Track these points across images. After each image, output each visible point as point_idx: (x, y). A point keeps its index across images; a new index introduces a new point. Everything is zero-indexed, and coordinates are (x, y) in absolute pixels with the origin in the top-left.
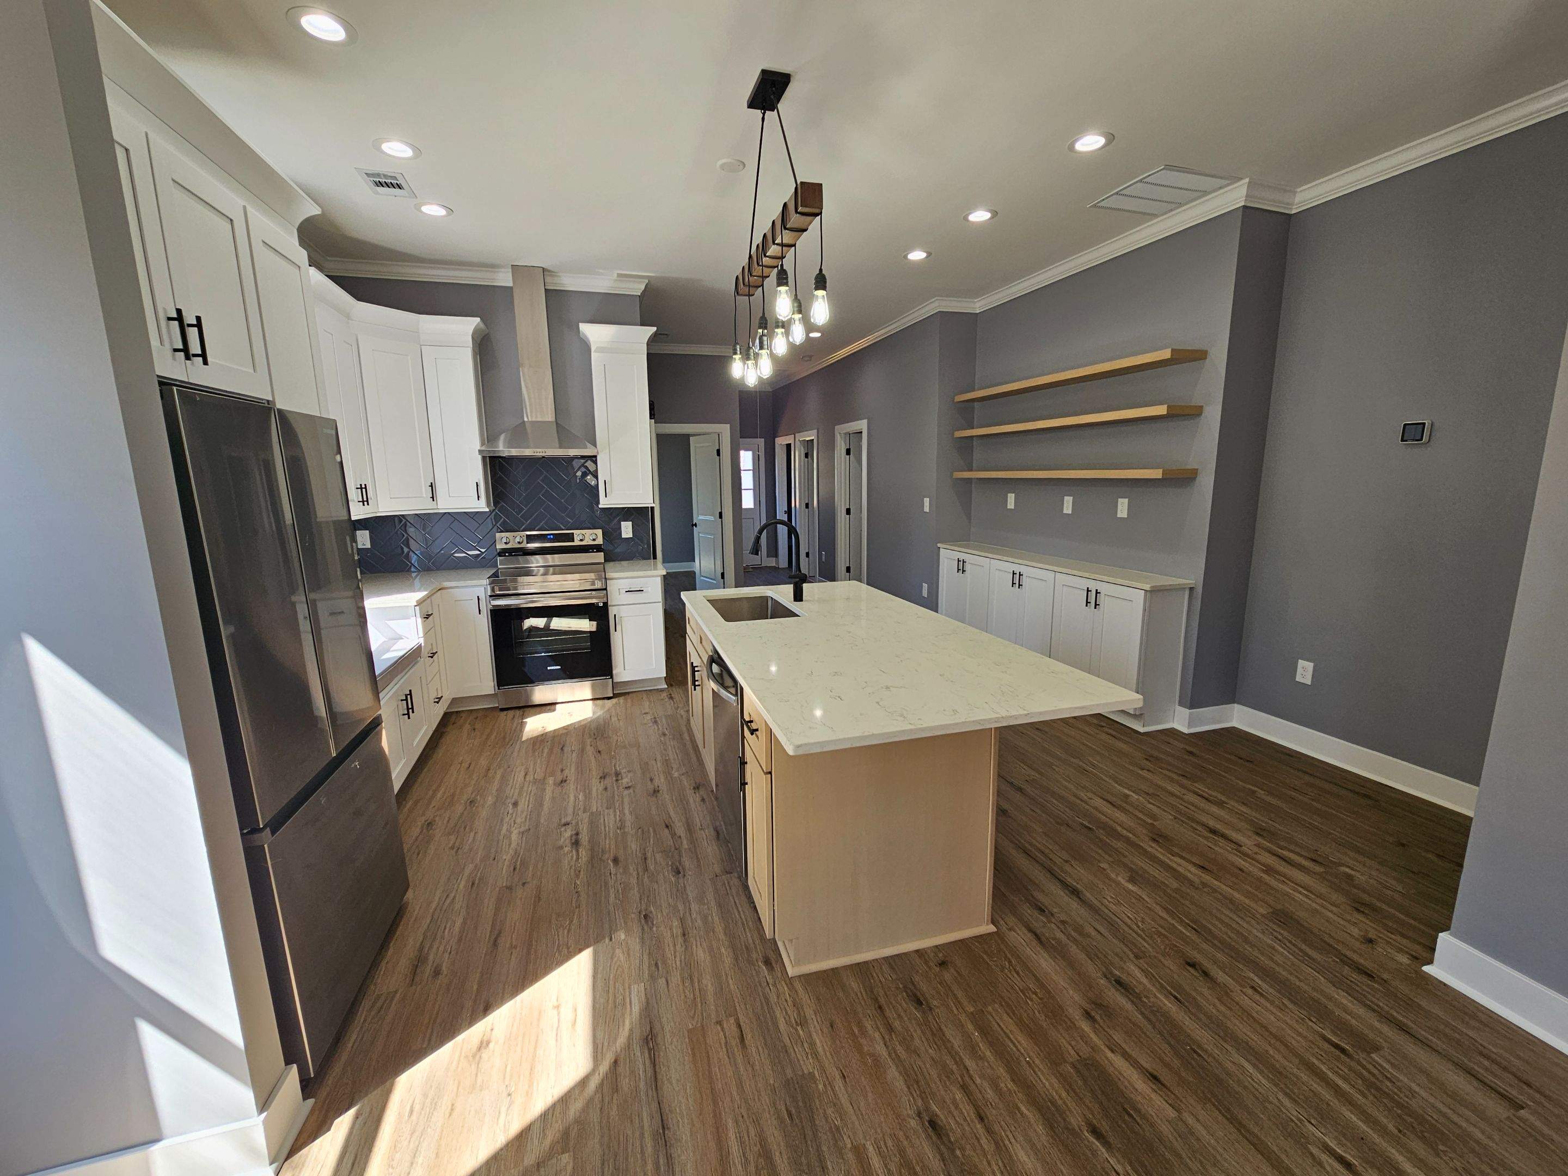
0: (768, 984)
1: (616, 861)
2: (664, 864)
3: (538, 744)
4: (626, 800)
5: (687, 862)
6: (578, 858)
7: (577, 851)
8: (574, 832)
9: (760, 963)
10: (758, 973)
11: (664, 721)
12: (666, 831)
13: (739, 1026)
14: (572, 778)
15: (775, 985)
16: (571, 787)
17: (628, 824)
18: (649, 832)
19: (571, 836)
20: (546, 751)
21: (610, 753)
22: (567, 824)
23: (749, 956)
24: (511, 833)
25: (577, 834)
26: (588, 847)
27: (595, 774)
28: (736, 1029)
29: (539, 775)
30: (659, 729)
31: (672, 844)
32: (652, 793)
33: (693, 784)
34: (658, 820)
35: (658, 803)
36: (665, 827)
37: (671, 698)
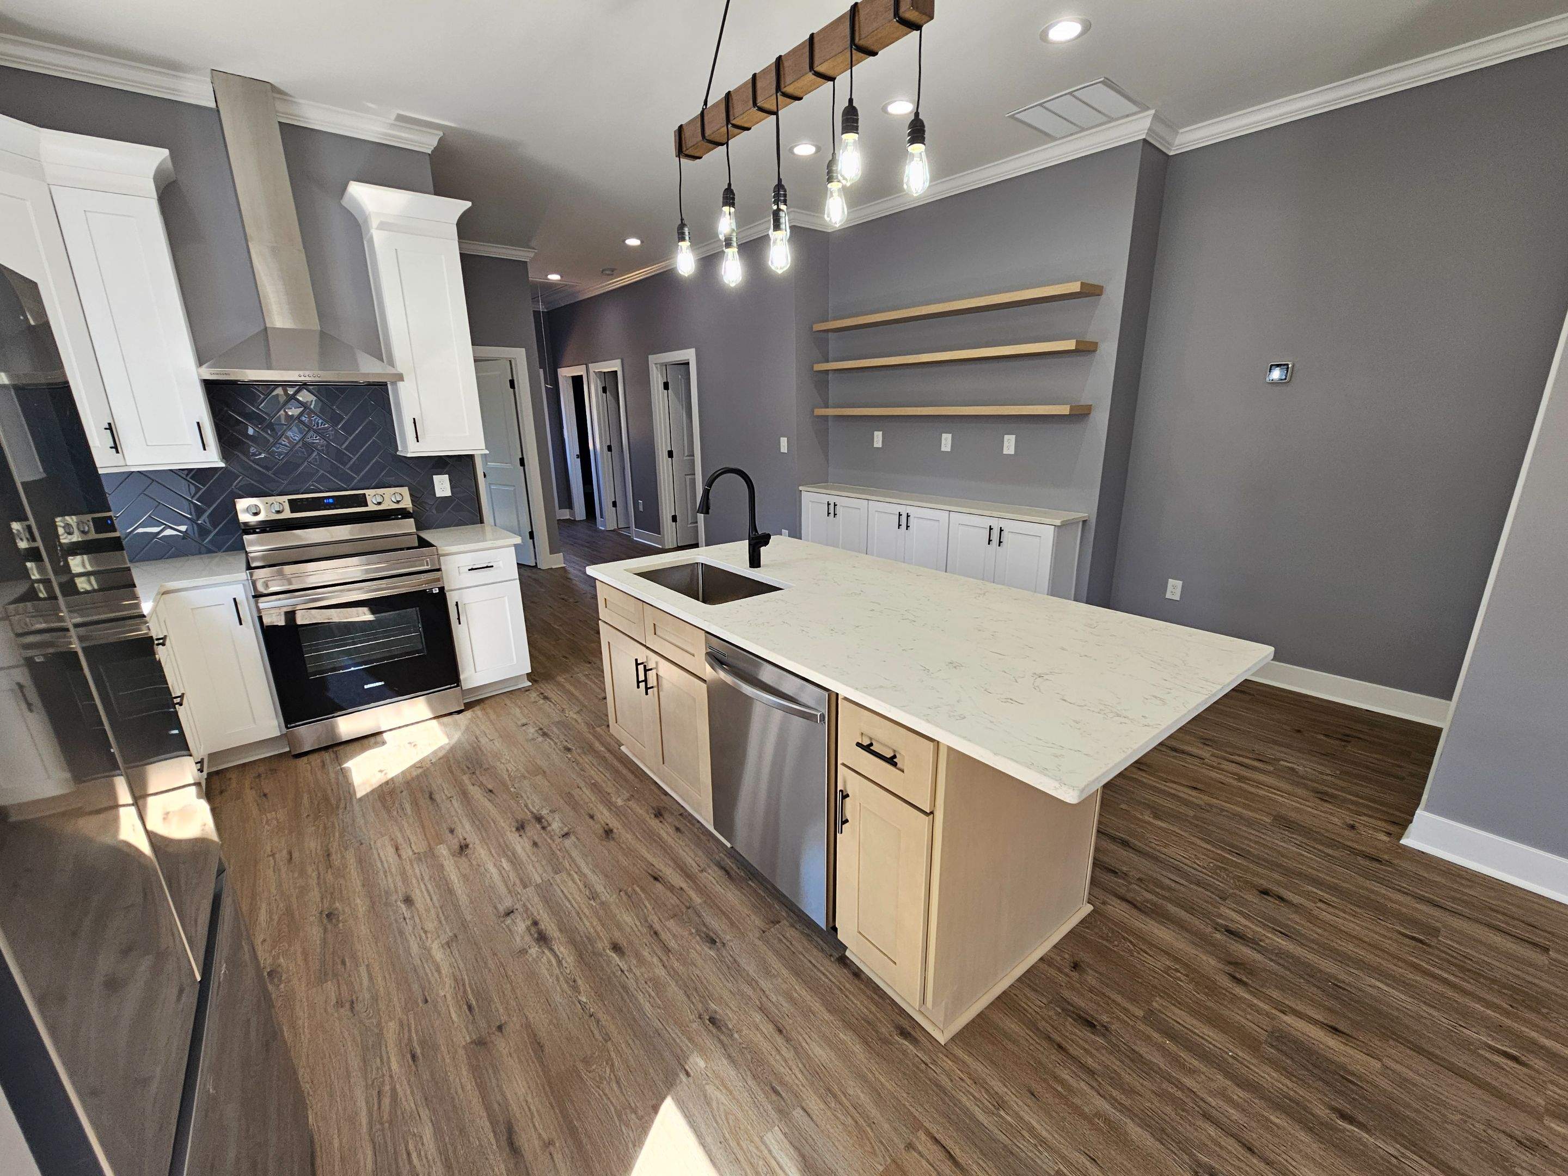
0: (926, 1064)
1: (616, 948)
2: (686, 933)
3: (388, 798)
4: (575, 853)
5: (716, 924)
6: (559, 962)
7: (552, 950)
8: (529, 923)
10: (904, 1052)
11: (555, 730)
12: (658, 885)
13: (936, 1141)
14: (473, 838)
15: (934, 1062)
16: (480, 852)
17: (600, 888)
18: (636, 893)
19: (528, 929)
20: (408, 806)
21: (508, 789)
22: (509, 913)
23: (877, 1032)
24: (429, 950)
25: (535, 923)
26: (563, 940)
27: (506, 826)
28: (935, 1147)
29: (420, 846)
30: (556, 744)
31: (678, 902)
32: (604, 836)
33: (651, 811)
34: (637, 871)
35: (622, 847)
36: (652, 880)
37: (546, 698)
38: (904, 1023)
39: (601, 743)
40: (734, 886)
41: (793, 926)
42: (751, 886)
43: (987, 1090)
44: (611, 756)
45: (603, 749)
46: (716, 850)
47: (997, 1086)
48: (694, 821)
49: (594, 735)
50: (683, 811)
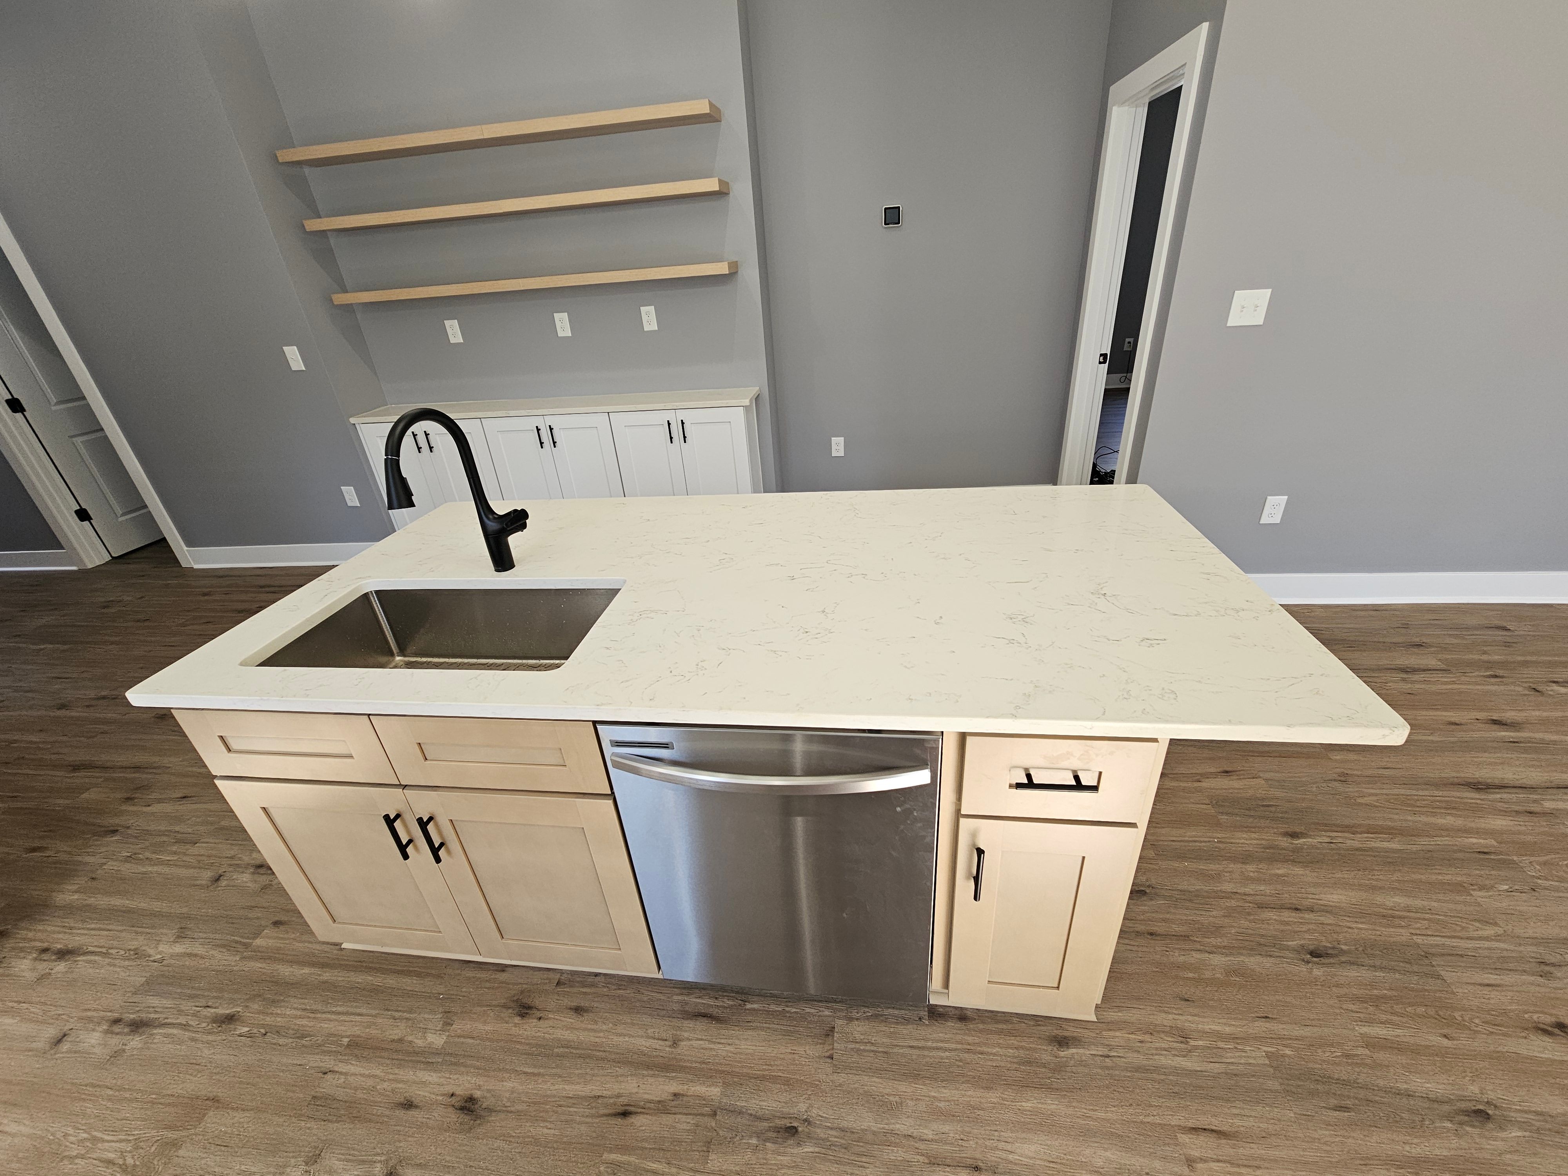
0: (1109, 1056)
9: (1062, 1054)
10: (1081, 1063)
11: (155, 1001)
12: (638, 1121)
13: (1195, 1130)
15: (1111, 1048)
23: (1044, 1066)
30: (185, 1027)
31: (689, 1119)
32: (467, 1118)
33: (506, 1013)
34: (583, 1128)
35: (518, 1113)
36: (619, 1121)
37: (63, 954)
38: (1049, 1030)
39: (291, 962)
40: (737, 1028)
41: (851, 1019)
42: (754, 1009)
43: (1163, 1032)
44: (336, 972)
45: (306, 970)
46: (662, 998)
47: (1164, 1019)
48: (590, 979)
49: (262, 958)
50: (558, 976)
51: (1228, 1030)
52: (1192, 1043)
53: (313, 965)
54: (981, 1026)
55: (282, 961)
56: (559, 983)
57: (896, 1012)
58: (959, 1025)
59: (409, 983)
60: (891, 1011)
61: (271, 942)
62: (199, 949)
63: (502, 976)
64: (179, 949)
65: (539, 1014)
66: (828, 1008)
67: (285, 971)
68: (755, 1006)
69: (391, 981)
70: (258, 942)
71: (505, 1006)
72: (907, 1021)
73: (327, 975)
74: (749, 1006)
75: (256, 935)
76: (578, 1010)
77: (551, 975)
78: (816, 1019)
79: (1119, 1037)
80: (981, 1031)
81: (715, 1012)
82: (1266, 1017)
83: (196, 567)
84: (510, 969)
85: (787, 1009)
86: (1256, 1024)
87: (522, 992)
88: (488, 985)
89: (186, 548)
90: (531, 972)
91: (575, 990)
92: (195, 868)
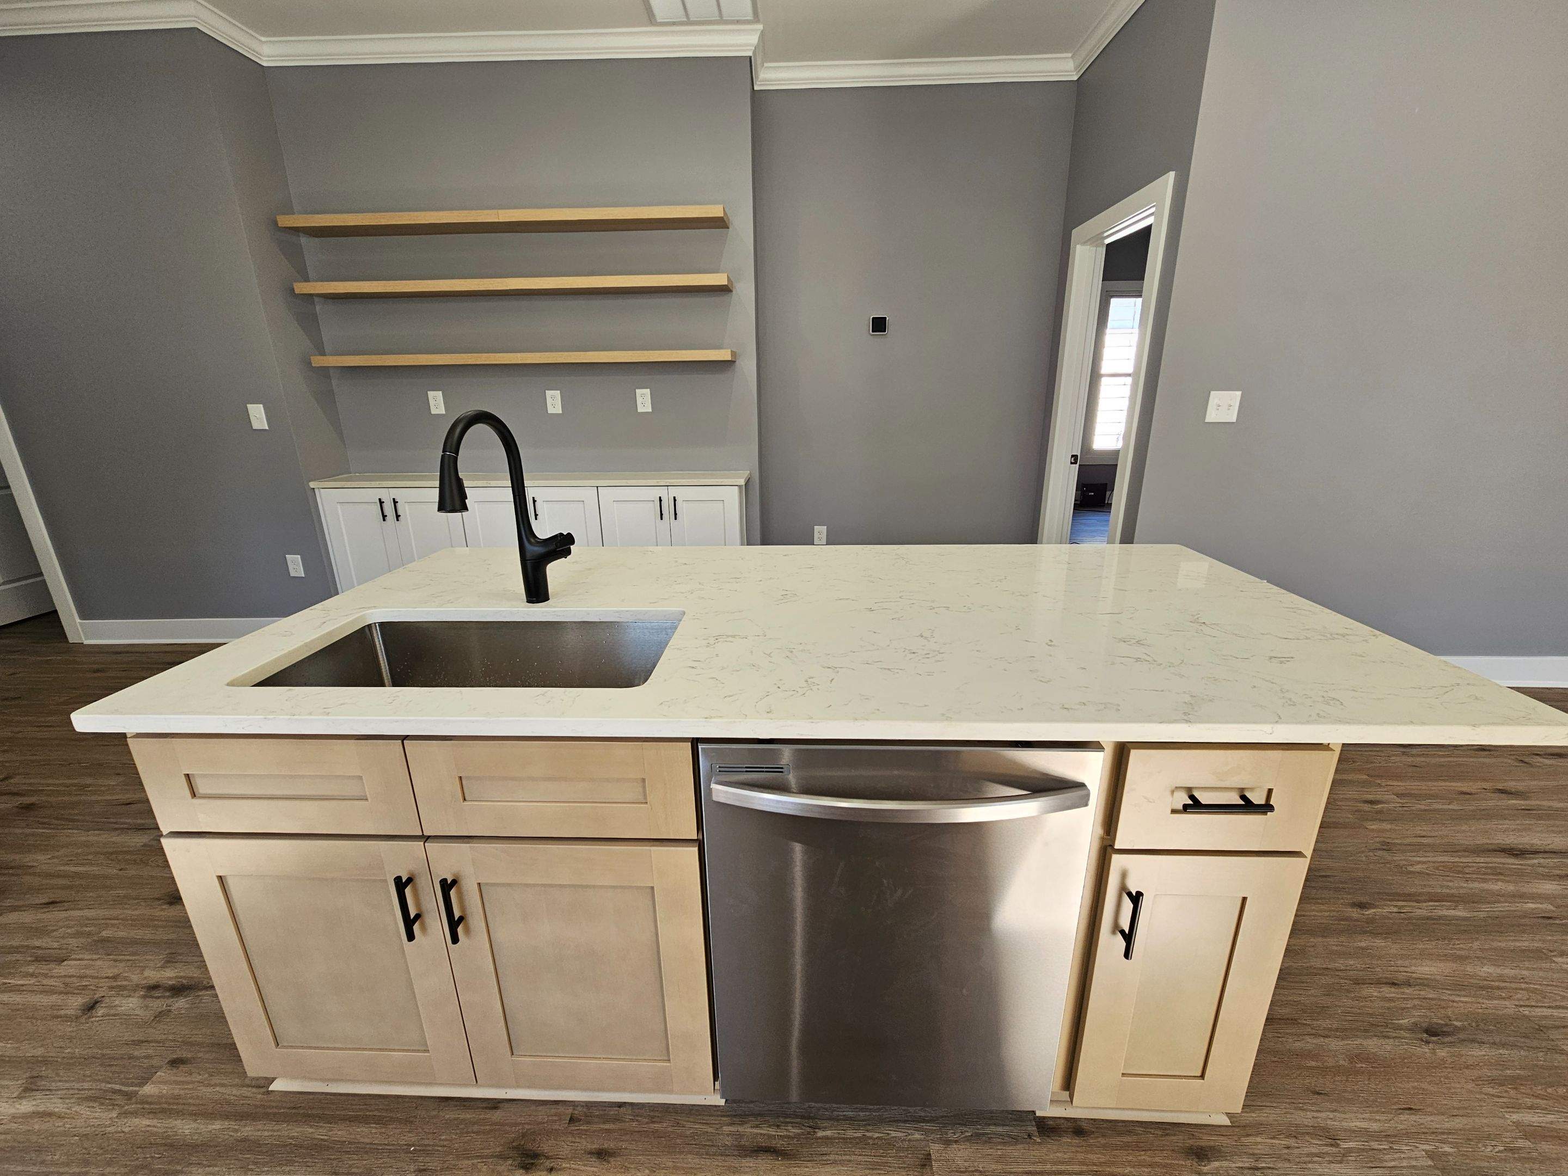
0: (1257, 1169)
9: (1205, 1170)
33: (504, 1166)
38: (1178, 1140)
39: (195, 1115)
40: (809, 1164)
41: (948, 1143)
42: (827, 1138)
43: (1308, 1133)
44: (260, 1125)
45: (217, 1125)
46: (710, 1130)
47: (1305, 1118)
48: (613, 1112)
49: (153, 1113)
50: (570, 1111)
51: (1375, 1126)
52: (1345, 1145)
53: (226, 1116)
54: (1103, 1141)
55: (180, 1114)
56: (572, 1120)
57: (1000, 1129)
58: (1076, 1141)
59: (365, 1133)
60: (993, 1128)
61: (165, 1089)
62: (56, 1105)
63: (497, 1115)
64: (26, 1106)
65: (548, 1164)
66: (917, 1129)
67: (186, 1128)
68: (828, 1133)
69: (340, 1132)
70: (148, 1089)
71: (502, 1157)
72: (1015, 1140)
73: (248, 1130)
74: (820, 1134)
75: (144, 1081)
76: (602, 1155)
77: (561, 1109)
78: (906, 1144)
79: (1260, 1143)
80: (1104, 1146)
81: (779, 1144)
82: (1410, 1109)
83: (86, 642)
84: (506, 1105)
85: (868, 1134)
86: (1402, 1117)
87: (524, 1135)
88: (476, 1128)
89: (79, 621)
90: (533, 1107)
91: (595, 1127)
92: (61, 993)
